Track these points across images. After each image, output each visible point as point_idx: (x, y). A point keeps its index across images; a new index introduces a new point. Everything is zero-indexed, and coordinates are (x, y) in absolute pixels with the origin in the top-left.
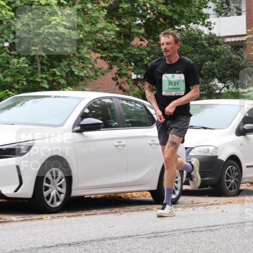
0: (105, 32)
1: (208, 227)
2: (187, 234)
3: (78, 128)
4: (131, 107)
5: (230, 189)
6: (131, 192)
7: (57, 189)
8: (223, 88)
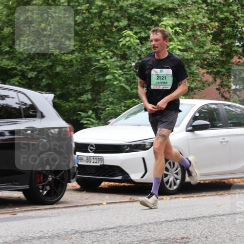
0: (211, 52)
3: (190, 128)
4: (232, 111)
6: (233, 179)
7: (174, 176)
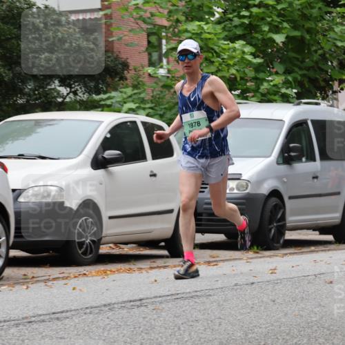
1: (54, 313)
2: (21, 327)
5: (85, 253)
8: (68, 94)
